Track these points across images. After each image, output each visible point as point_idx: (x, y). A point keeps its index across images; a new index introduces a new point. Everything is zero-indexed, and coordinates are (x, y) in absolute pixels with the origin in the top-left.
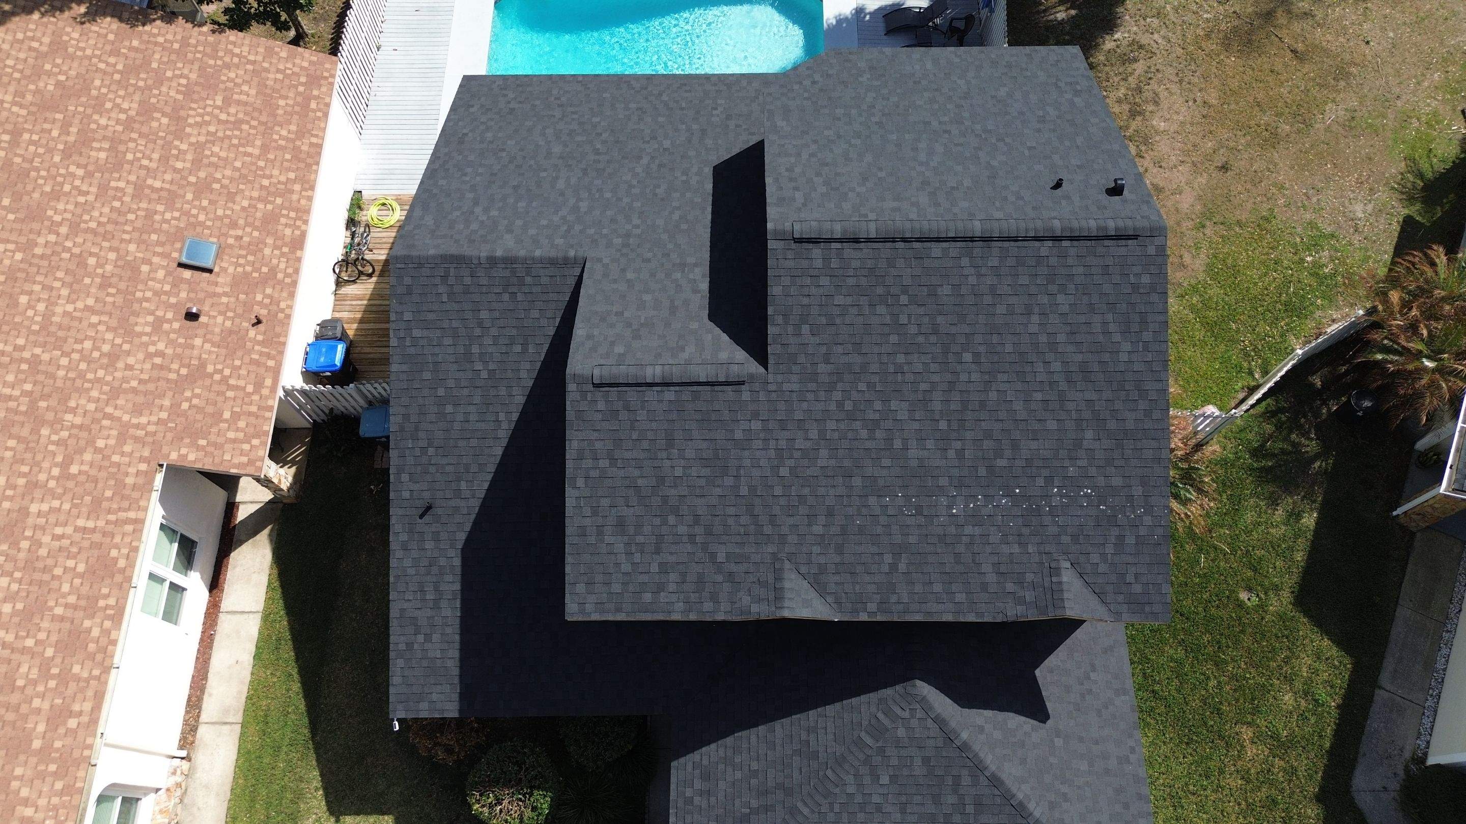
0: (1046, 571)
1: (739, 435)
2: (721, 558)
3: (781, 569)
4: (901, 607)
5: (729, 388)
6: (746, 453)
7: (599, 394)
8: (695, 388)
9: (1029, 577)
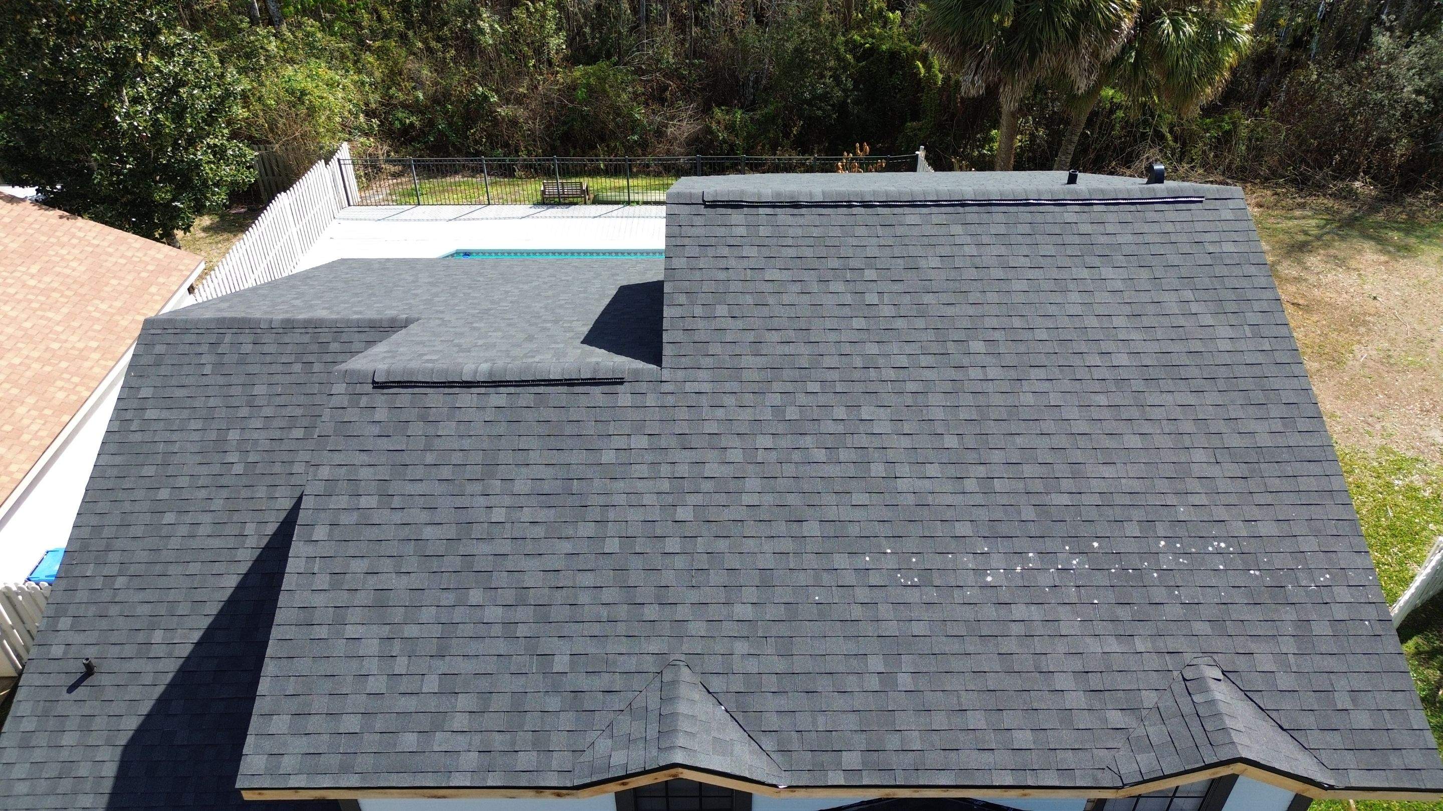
0: (1179, 687)
1: (608, 457)
2: (561, 663)
3: (674, 683)
4: (908, 760)
5: (597, 390)
6: (620, 485)
7: (381, 399)
8: (541, 389)
9: (1149, 699)
